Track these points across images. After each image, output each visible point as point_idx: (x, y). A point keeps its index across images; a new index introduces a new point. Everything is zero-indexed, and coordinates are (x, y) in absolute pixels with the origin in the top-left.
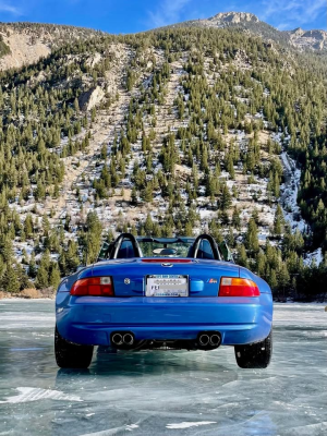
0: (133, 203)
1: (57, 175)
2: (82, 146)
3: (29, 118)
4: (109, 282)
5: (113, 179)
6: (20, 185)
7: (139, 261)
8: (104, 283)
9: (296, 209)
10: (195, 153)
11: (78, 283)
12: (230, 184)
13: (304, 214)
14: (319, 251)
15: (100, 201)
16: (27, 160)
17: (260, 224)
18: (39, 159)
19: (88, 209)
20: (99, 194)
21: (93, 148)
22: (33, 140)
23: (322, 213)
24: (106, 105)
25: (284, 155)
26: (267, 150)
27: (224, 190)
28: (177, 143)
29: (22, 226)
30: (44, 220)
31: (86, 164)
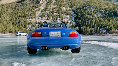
0: (47, 19)
1: (35, 15)
2: (39, 10)
3: (30, 5)
4: (40, 33)
5: (44, 15)
6: (29, 16)
7: (48, 28)
8: (39, 33)
9: (74, 20)
10: (57, 11)
11: (32, 33)
12: (63, 16)
13: (75, 21)
14: (78, 27)
15: (42, 19)
16: (30, 12)
17: (68, 23)
18: (32, 12)
19: (40, 20)
20: (42, 18)
21: (41, 10)
22: (31, 9)
23: (78, 21)
24: (43, 3)
25: (72, 11)
26: (69, 11)
27: (62, 17)
28: (54, 9)
29: (29, 23)
30: (33, 22)
31: (39, 13)
